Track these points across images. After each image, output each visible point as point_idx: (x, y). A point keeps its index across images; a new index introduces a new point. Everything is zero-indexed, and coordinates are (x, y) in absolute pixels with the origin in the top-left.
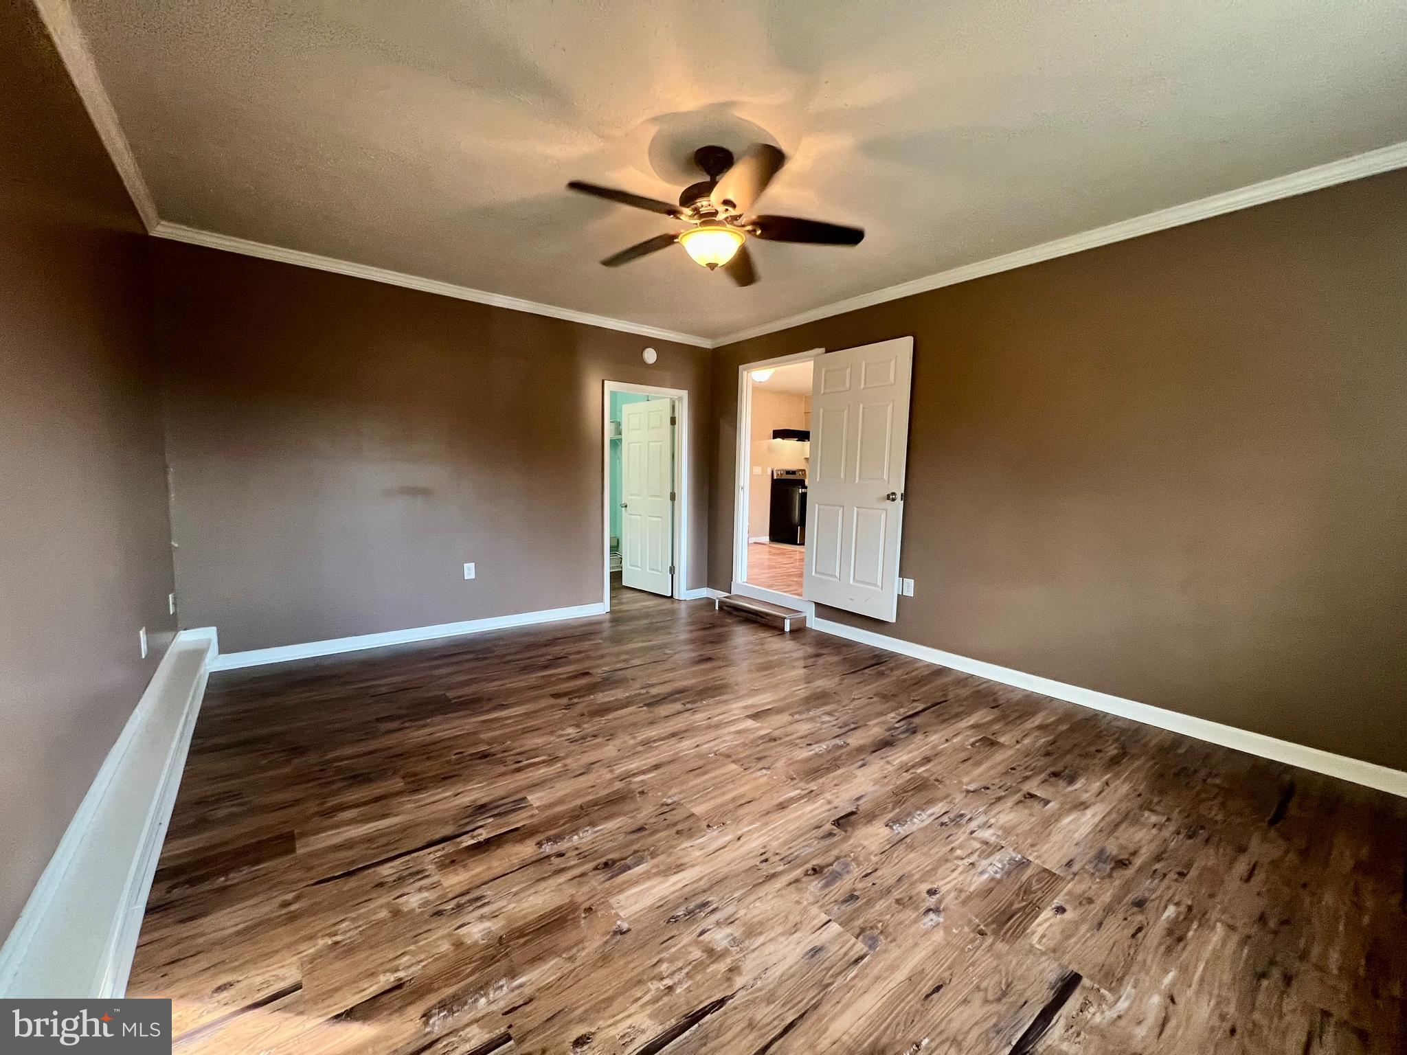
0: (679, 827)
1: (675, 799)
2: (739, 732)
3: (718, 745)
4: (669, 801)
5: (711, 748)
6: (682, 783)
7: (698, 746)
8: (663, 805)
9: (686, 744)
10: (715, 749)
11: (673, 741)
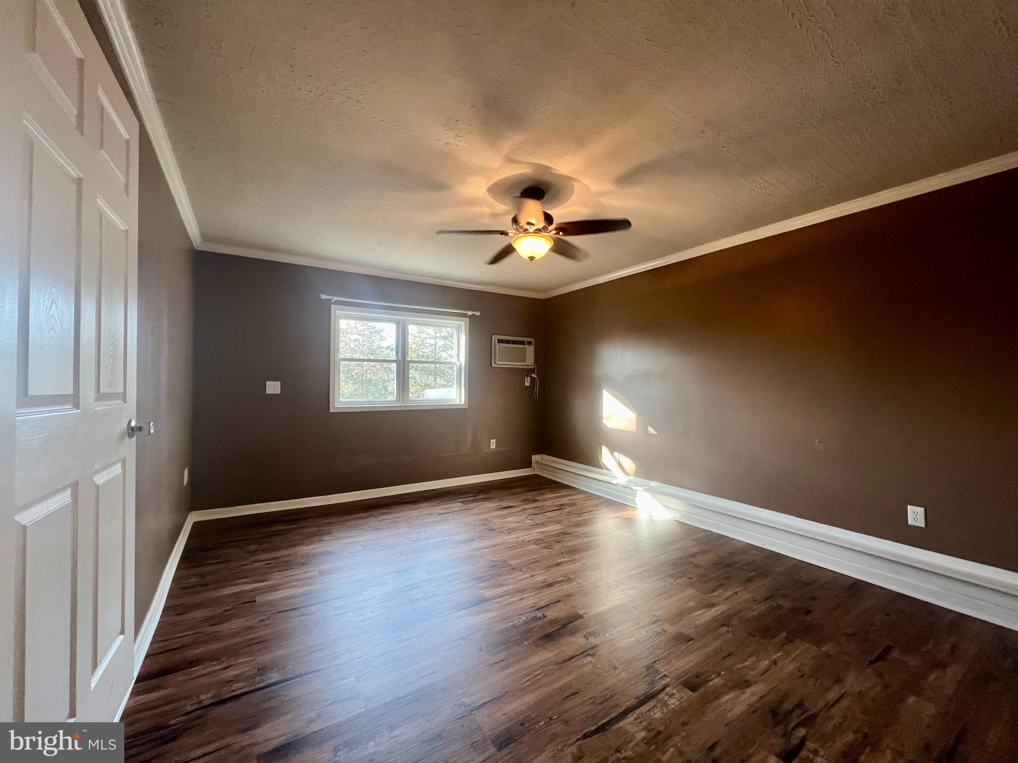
0: (542, 541)
1: (545, 551)
2: (501, 585)
3: (518, 576)
4: (547, 550)
5: (524, 574)
6: (542, 556)
7: (533, 576)
8: (551, 549)
9: (541, 578)
10: (521, 574)
11: (550, 580)
